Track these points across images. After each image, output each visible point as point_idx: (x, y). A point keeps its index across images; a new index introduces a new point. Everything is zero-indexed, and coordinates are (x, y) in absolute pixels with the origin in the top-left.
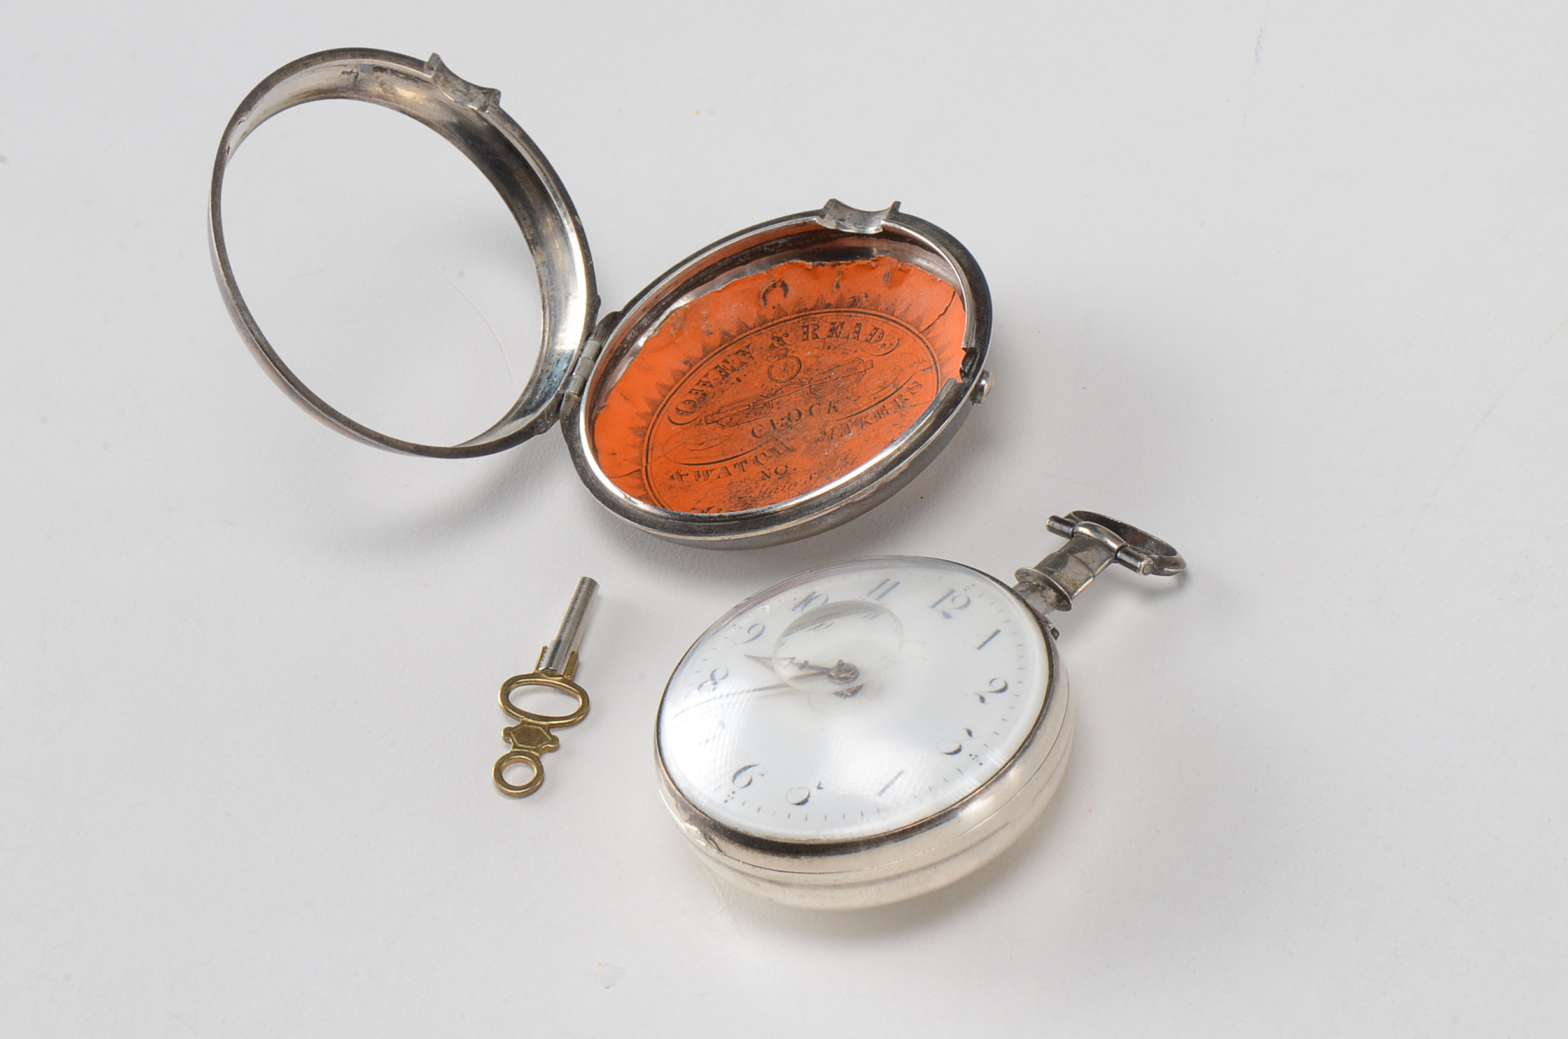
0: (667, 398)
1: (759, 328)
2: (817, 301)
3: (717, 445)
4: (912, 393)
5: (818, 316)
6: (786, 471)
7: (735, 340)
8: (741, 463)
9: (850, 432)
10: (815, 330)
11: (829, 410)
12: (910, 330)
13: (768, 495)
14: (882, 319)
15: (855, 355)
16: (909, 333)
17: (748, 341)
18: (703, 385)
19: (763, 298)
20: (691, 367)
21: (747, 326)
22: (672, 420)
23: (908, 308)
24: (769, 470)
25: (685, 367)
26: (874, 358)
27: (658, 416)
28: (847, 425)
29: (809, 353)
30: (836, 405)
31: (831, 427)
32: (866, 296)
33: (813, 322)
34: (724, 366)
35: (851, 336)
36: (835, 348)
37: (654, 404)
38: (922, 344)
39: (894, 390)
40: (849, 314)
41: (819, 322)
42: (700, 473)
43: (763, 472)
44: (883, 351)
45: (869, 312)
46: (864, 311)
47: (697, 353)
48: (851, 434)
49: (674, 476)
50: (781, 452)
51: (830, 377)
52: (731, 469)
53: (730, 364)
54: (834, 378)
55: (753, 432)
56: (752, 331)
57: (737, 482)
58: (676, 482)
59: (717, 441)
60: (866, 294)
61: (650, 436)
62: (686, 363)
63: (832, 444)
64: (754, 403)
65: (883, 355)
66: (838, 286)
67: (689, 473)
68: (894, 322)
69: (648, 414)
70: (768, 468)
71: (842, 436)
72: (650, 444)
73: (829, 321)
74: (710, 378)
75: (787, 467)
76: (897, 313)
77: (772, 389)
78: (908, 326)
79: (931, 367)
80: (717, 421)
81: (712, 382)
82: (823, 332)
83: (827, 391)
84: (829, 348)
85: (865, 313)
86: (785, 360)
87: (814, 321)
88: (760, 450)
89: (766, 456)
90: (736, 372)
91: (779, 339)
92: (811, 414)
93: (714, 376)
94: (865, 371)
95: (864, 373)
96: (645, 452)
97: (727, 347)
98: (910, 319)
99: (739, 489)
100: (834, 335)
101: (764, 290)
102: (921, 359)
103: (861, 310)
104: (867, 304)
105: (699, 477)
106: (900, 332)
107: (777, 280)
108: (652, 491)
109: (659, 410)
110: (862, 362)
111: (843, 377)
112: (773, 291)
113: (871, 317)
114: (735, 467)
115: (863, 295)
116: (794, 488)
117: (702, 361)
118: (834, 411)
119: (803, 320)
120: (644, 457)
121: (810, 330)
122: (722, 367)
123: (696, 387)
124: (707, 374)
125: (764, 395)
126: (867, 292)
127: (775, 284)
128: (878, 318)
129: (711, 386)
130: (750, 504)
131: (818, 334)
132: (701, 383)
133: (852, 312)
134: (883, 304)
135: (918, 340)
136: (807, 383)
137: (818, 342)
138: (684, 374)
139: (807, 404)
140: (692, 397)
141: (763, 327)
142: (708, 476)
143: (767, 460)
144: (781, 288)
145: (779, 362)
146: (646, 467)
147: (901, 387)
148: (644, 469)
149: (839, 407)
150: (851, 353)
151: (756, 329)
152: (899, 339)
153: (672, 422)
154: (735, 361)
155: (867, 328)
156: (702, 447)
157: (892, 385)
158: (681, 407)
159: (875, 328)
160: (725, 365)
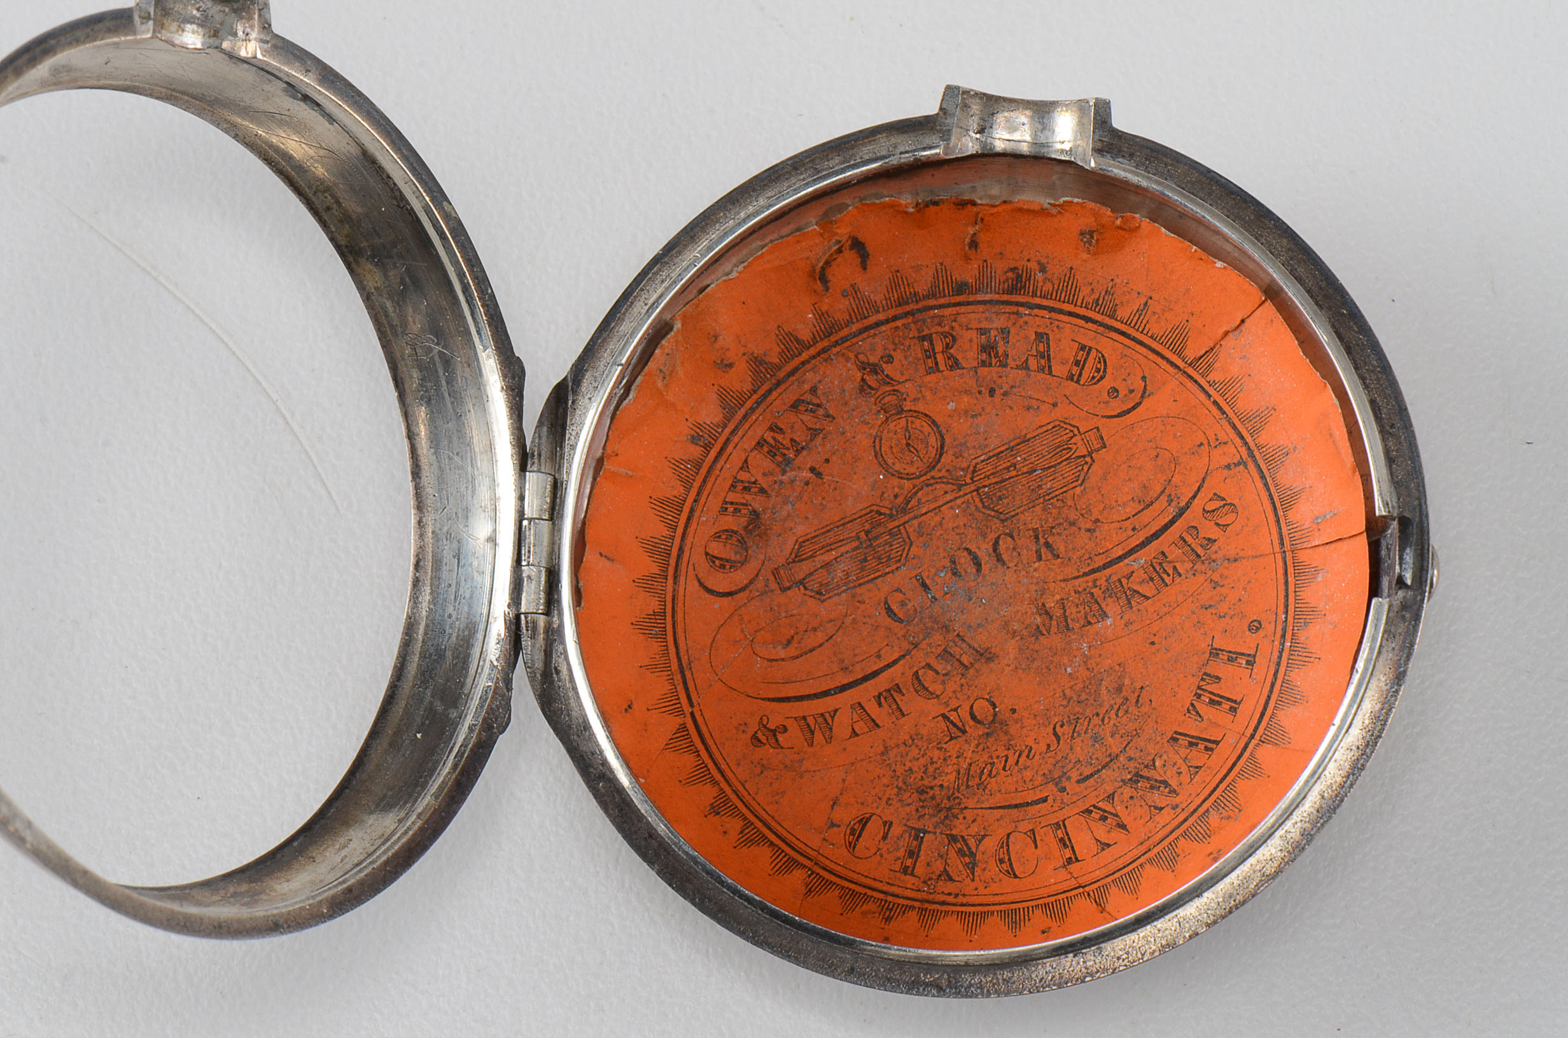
0: (680, 530)
1: (825, 343)
2: (936, 277)
3: (821, 645)
4: (1217, 524)
5: (947, 312)
6: (995, 715)
7: (781, 374)
8: (889, 691)
9: (1105, 615)
10: (948, 347)
11: (1038, 552)
12: (1163, 357)
13: (977, 780)
14: (1090, 325)
15: (1058, 414)
16: (1163, 364)
17: (810, 377)
18: (745, 488)
19: (820, 279)
20: (707, 447)
21: (798, 341)
22: (709, 584)
23: (1146, 304)
24: (956, 710)
25: (696, 451)
26: (1101, 423)
27: (676, 578)
28: (1092, 594)
29: (952, 406)
30: (1050, 540)
31: (1058, 597)
32: (1043, 269)
33: (939, 329)
34: (774, 439)
35: (1033, 364)
36: (1005, 394)
37: (658, 550)
38: (1202, 397)
39: (1172, 511)
40: (1014, 309)
41: (953, 328)
42: (811, 721)
43: (944, 716)
44: (1116, 406)
45: (1057, 305)
46: (1045, 302)
47: (711, 414)
48: (1109, 622)
49: (759, 735)
50: (965, 660)
51: (1014, 465)
52: (871, 707)
53: (788, 436)
54: (1025, 470)
55: (889, 610)
56: (812, 351)
57: (898, 746)
58: (768, 751)
59: (819, 634)
60: (1039, 263)
61: (675, 633)
62: (694, 440)
63: (1074, 645)
64: (867, 533)
65: (1119, 415)
66: (974, 244)
67: (787, 723)
68: (1123, 334)
69: (652, 577)
70: (953, 706)
71: (1089, 623)
72: (682, 654)
73: (974, 325)
74: (756, 474)
75: (994, 706)
76: (1123, 313)
77: (896, 496)
78: (1154, 345)
79: (1242, 462)
80: (801, 582)
81: (764, 483)
82: (969, 355)
83: (1018, 503)
84: (992, 392)
85: (1051, 310)
86: (903, 422)
87: (939, 324)
88: (919, 658)
89: (938, 673)
90: (804, 453)
91: (875, 369)
92: (999, 559)
93: (761, 463)
94: (1090, 454)
95: (1088, 459)
96: (679, 677)
97: (770, 391)
98: (1156, 329)
99: (908, 764)
100: (994, 361)
101: (821, 264)
102: (1212, 438)
103: (1037, 301)
104: (1048, 287)
105: (812, 733)
106: (1143, 361)
107: (844, 239)
108: (730, 786)
109: (673, 562)
110: (1076, 432)
111: (1043, 469)
112: (839, 260)
113: (1066, 318)
114: (880, 705)
115: (1033, 265)
116: (1029, 763)
117: (727, 431)
118: (1050, 556)
119: (915, 323)
120: (680, 688)
121: (939, 347)
122: (772, 442)
123: (731, 497)
124: (746, 461)
125: (883, 510)
126: (1044, 261)
127: (842, 246)
128: (1081, 322)
129: (762, 491)
130: (949, 809)
131: (959, 357)
132: (740, 487)
133: (1022, 305)
134: (1085, 291)
135: (1190, 384)
136: (968, 481)
137: (961, 376)
138: (698, 466)
139: (984, 536)
140: (730, 522)
141: (833, 339)
142: (831, 729)
143: (943, 682)
144: (853, 252)
145: (892, 426)
146: (692, 714)
147: (1187, 507)
148: (689, 721)
149: (1059, 545)
150: (1043, 407)
151: (820, 346)
152: (1144, 378)
153: (710, 591)
154: (797, 426)
155: (1064, 349)
156: (792, 651)
157: (1164, 498)
158: (716, 549)
159: (1083, 348)
160: (776, 435)
